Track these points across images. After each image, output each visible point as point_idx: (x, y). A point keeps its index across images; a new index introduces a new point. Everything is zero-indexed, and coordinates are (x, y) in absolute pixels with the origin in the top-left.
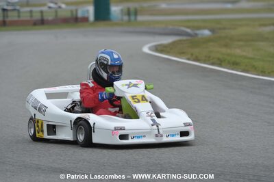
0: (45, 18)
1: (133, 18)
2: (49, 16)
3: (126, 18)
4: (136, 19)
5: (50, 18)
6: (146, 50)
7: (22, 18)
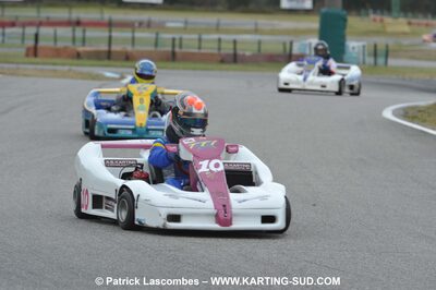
0: (240, 52)
1: (381, 61)
2: (246, 51)
3: (370, 60)
4: (386, 63)
5: (248, 53)
6: (388, 114)
7: (203, 51)
